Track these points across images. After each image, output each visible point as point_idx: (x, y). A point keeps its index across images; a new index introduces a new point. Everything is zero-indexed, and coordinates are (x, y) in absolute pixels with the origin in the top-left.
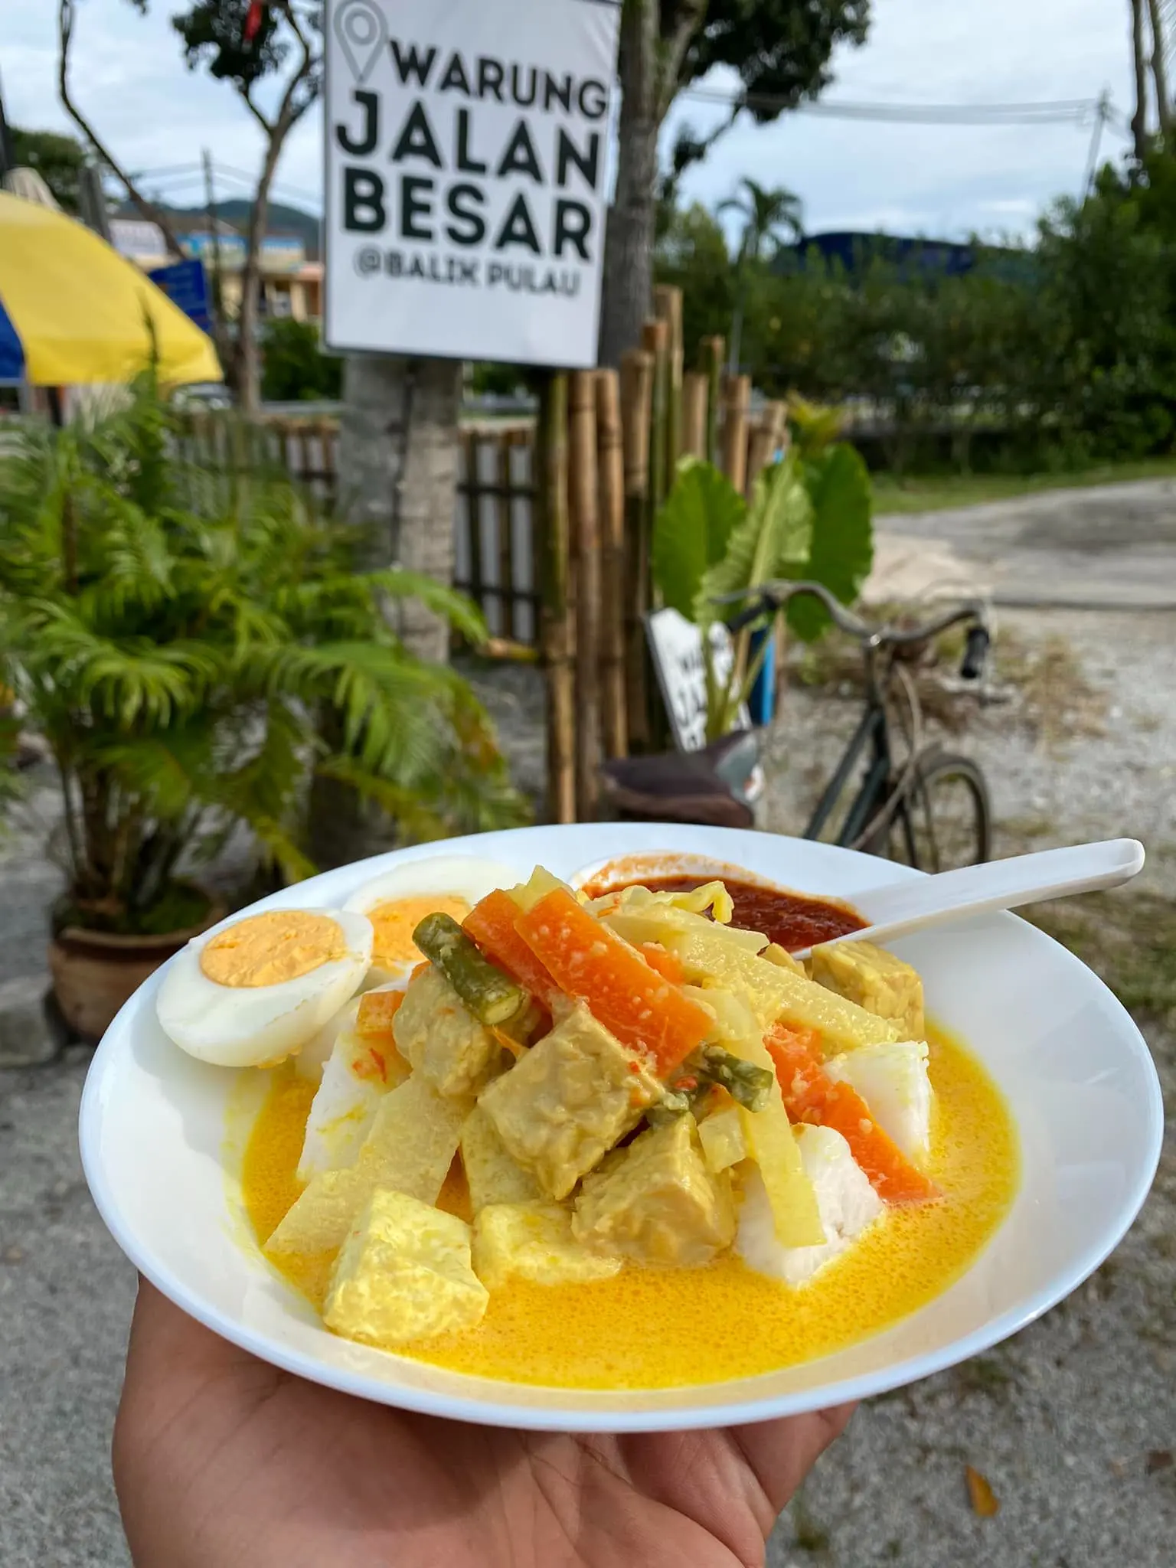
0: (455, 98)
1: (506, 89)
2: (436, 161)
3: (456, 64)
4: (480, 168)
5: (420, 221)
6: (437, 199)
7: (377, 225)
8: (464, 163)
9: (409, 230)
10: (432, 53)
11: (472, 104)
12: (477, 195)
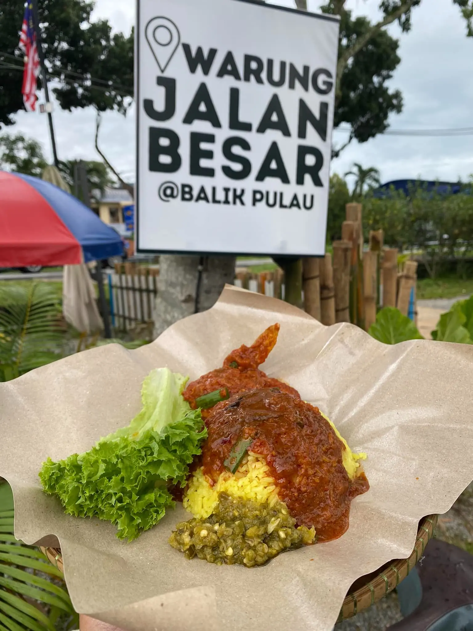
0: (229, 81)
1: (264, 75)
2: (217, 124)
3: (229, 58)
4: (247, 127)
5: (204, 163)
6: (217, 148)
7: (175, 166)
8: (235, 123)
9: (196, 170)
10: (213, 52)
11: (241, 85)
12: (246, 146)
